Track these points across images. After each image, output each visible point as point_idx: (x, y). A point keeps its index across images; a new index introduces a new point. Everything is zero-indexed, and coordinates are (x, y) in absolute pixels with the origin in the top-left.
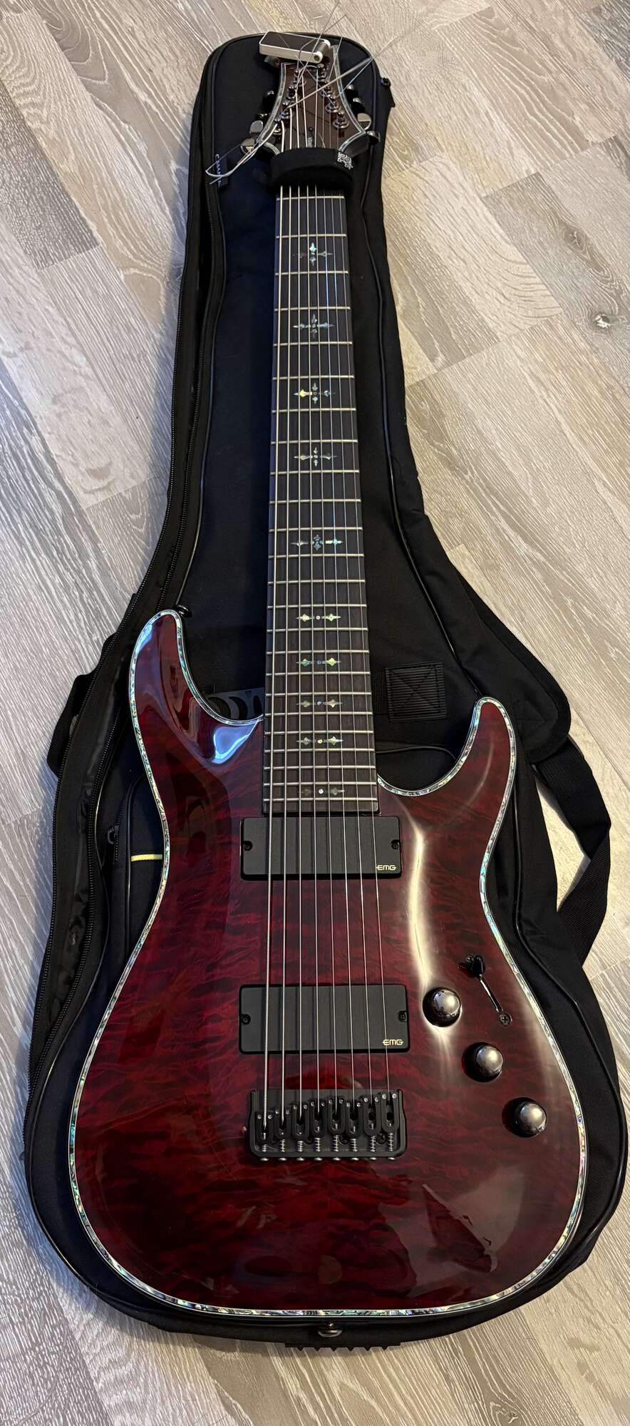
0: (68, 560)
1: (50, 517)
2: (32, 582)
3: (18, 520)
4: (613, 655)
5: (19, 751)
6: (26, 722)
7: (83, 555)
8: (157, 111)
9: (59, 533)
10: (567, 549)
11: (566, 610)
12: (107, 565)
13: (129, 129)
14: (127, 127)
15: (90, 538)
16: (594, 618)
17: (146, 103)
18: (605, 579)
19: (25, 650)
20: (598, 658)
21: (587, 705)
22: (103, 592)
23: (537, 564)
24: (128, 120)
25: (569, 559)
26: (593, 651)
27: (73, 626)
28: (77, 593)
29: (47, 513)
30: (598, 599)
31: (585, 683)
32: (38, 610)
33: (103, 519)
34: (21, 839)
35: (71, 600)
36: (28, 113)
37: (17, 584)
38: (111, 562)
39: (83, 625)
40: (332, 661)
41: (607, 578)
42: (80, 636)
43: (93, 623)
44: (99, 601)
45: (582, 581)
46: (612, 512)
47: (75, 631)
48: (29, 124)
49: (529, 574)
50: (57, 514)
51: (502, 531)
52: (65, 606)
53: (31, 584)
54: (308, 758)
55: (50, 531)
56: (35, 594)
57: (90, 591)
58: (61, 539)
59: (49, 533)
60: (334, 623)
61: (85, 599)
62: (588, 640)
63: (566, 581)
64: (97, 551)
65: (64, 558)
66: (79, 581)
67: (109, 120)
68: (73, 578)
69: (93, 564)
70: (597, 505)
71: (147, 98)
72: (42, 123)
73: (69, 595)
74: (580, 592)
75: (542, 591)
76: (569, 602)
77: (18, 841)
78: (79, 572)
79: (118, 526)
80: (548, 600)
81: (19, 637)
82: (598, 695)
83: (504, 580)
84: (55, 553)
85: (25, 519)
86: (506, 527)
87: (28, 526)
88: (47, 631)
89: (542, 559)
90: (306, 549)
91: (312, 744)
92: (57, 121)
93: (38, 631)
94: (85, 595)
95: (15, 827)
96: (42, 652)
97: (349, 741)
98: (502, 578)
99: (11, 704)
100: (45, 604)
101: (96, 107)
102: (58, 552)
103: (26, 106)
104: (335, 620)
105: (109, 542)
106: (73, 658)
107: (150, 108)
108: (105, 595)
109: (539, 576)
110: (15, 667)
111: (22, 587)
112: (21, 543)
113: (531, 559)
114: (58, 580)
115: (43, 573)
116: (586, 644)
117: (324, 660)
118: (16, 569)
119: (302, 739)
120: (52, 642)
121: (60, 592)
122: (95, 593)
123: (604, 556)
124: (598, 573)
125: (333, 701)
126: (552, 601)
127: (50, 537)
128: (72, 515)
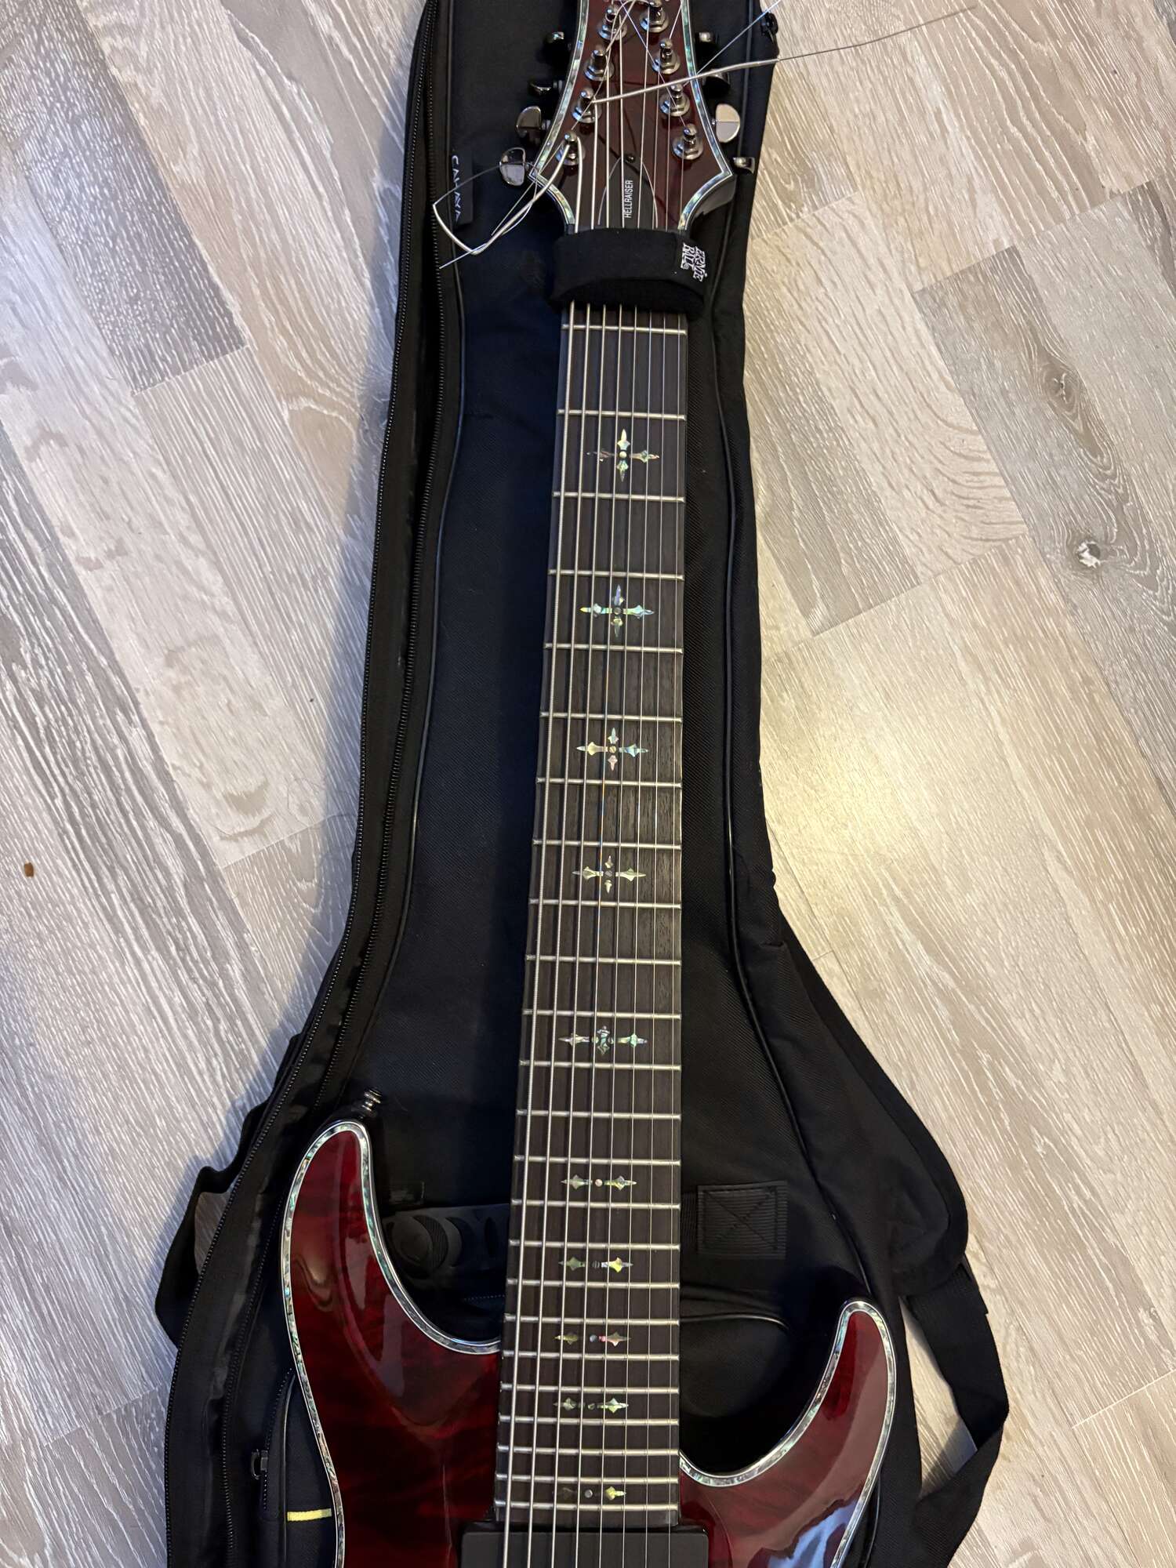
0: (195, 962)
1: (163, 882)
2: (137, 1000)
3: (111, 887)
4: (1039, 1150)
5: (121, 1296)
6: (131, 1246)
7: (220, 955)
8: (351, 58)
9: (179, 913)
10: (990, 969)
11: (979, 1072)
12: (258, 973)
13: (299, 94)
14: (295, 90)
15: (231, 923)
16: (1018, 1087)
17: (330, 39)
18: (1042, 1022)
19: (128, 1122)
20: (1017, 1152)
21: (992, 1228)
22: (252, 1022)
23: (942, 993)
24: (296, 75)
25: (993, 986)
26: (1012, 1142)
27: (204, 1081)
28: (209, 1023)
29: (160, 876)
30: (1029, 1056)
31: (994, 1193)
32: (146, 1051)
33: (253, 889)
34: (128, 1439)
35: (200, 1033)
36: (113, 48)
37: (113, 1004)
38: (265, 968)
39: (219, 1078)
40: (617, 1265)
41: (1045, 1020)
42: (215, 1100)
43: (235, 1076)
44: (245, 1036)
45: (1005, 1023)
46: (1065, 906)
47: (208, 1090)
48: (114, 71)
49: (929, 1009)
50: (176, 877)
51: (893, 931)
52: (190, 1045)
53: (134, 1004)
54: (570, 1437)
55: (164, 908)
56: (142, 1023)
57: (230, 1019)
58: (183, 924)
59: (162, 911)
60: (622, 1195)
61: (223, 1036)
62: (1007, 1123)
63: (983, 1023)
64: (242, 946)
65: (188, 958)
66: (213, 1002)
67: (263, 72)
68: (204, 995)
69: (235, 970)
70: (1044, 893)
71: (333, 29)
72: (137, 69)
73: (196, 1024)
74: (1003, 1043)
76: (985, 1058)
77: (124, 1441)
78: (212, 985)
79: (278, 903)
80: (953, 1055)
81: (116, 1098)
82: (1011, 1214)
83: (890, 1017)
84: (173, 949)
85: (122, 884)
86: (901, 926)
87: (129, 899)
88: (162, 1087)
89: (952, 984)
90: (585, 1052)
91: (577, 1409)
92: (167, 68)
93: (148, 1088)
94: (223, 1026)
95: (118, 1421)
96: (154, 1125)
97: (637, 1408)
98: (887, 1013)
99: (106, 1215)
100: (157, 1039)
101: (238, 43)
102: (178, 948)
103: (108, 30)
104: (627, 1188)
105: (262, 930)
106: (205, 1137)
107: (337, 51)
108: (254, 1027)
109: (943, 1013)
110: (111, 1149)
111: (119, 1009)
112: (118, 930)
113: (934, 983)
114: (178, 998)
115: (154, 984)
116: (1004, 1131)
117: (606, 1261)
118: (110, 977)
119: (563, 1401)
120: (171, 1108)
121: (181, 1019)
122: (239, 1023)
123: (1044, 983)
124: (1032, 1011)
125: (616, 1334)
126: (958, 1055)
127: (165, 920)
128: (201, 880)
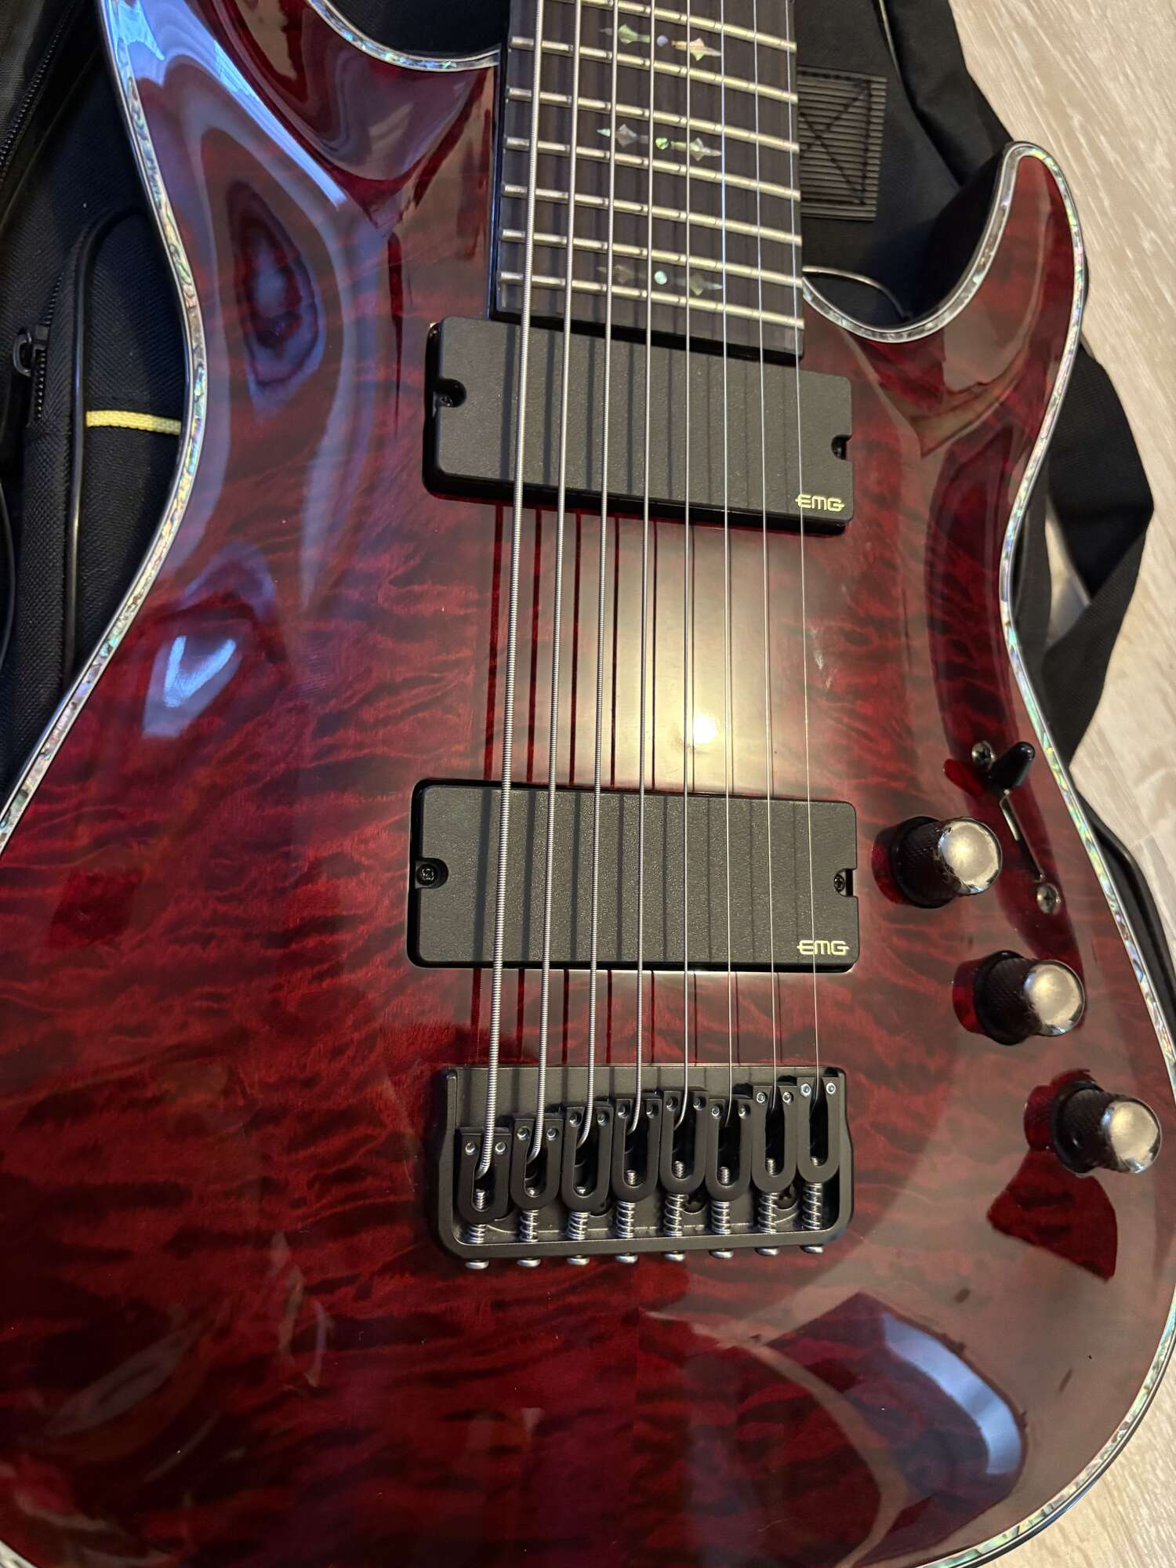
10: (1075, 14)
11: (1070, 134)
16: (1117, 163)
18: (1138, 91)
23: (1021, 27)
41: (1141, 89)
45: (1099, 84)
49: (1007, 44)
62: (1106, 203)
63: (1071, 76)
75: (1029, 87)
76: (1077, 120)
80: (1038, 105)
89: (1031, 20)
109: (1023, 54)
113: (1010, 13)
116: (1104, 214)
124: (1126, 75)
